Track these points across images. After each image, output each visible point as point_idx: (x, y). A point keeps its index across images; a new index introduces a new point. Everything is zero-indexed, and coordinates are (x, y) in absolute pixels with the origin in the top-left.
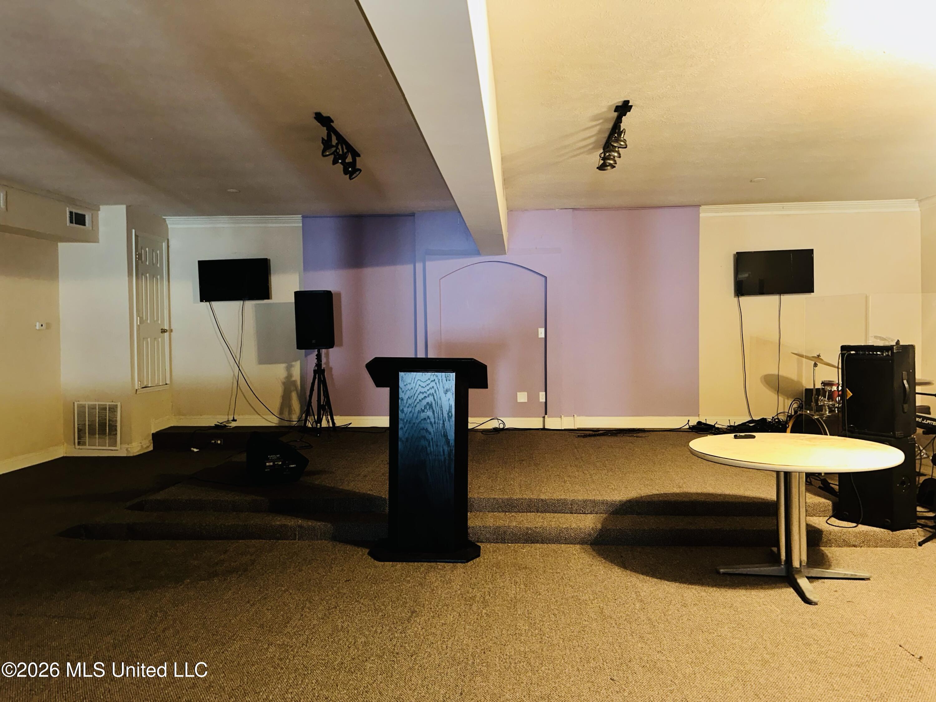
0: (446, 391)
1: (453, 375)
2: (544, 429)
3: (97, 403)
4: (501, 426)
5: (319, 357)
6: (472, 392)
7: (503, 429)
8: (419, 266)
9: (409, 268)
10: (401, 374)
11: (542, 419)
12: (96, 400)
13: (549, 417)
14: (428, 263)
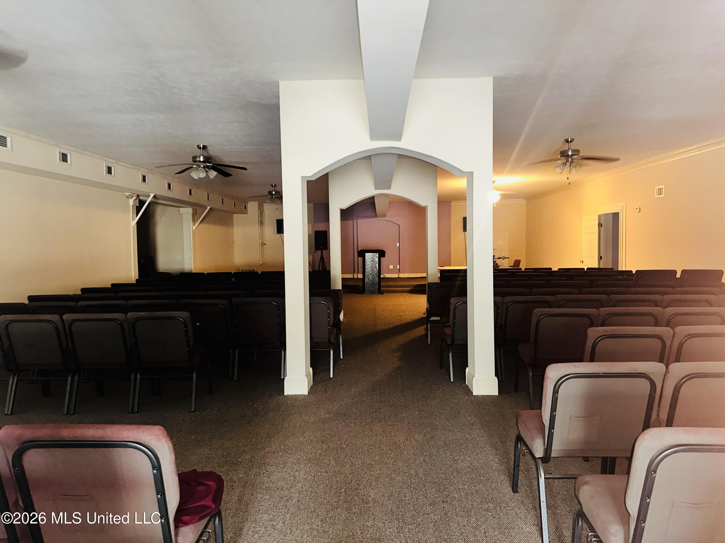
0: (376, 257)
1: (378, 254)
2: (399, 277)
3: (248, 268)
4: (384, 277)
5: (322, 253)
6: (382, 258)
7: (385, 278)
8: (355, 221)
9: (351, 222)
10: (366, 253)
11: (398, 274)
12: (248, 267)
13: (401, 273)
14: (358, 221)
